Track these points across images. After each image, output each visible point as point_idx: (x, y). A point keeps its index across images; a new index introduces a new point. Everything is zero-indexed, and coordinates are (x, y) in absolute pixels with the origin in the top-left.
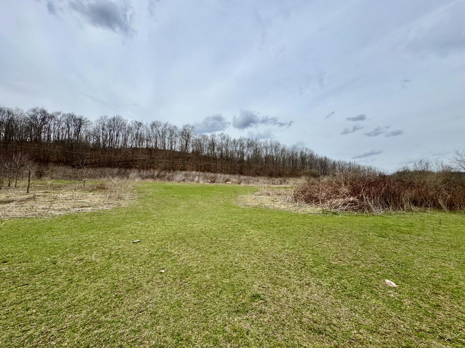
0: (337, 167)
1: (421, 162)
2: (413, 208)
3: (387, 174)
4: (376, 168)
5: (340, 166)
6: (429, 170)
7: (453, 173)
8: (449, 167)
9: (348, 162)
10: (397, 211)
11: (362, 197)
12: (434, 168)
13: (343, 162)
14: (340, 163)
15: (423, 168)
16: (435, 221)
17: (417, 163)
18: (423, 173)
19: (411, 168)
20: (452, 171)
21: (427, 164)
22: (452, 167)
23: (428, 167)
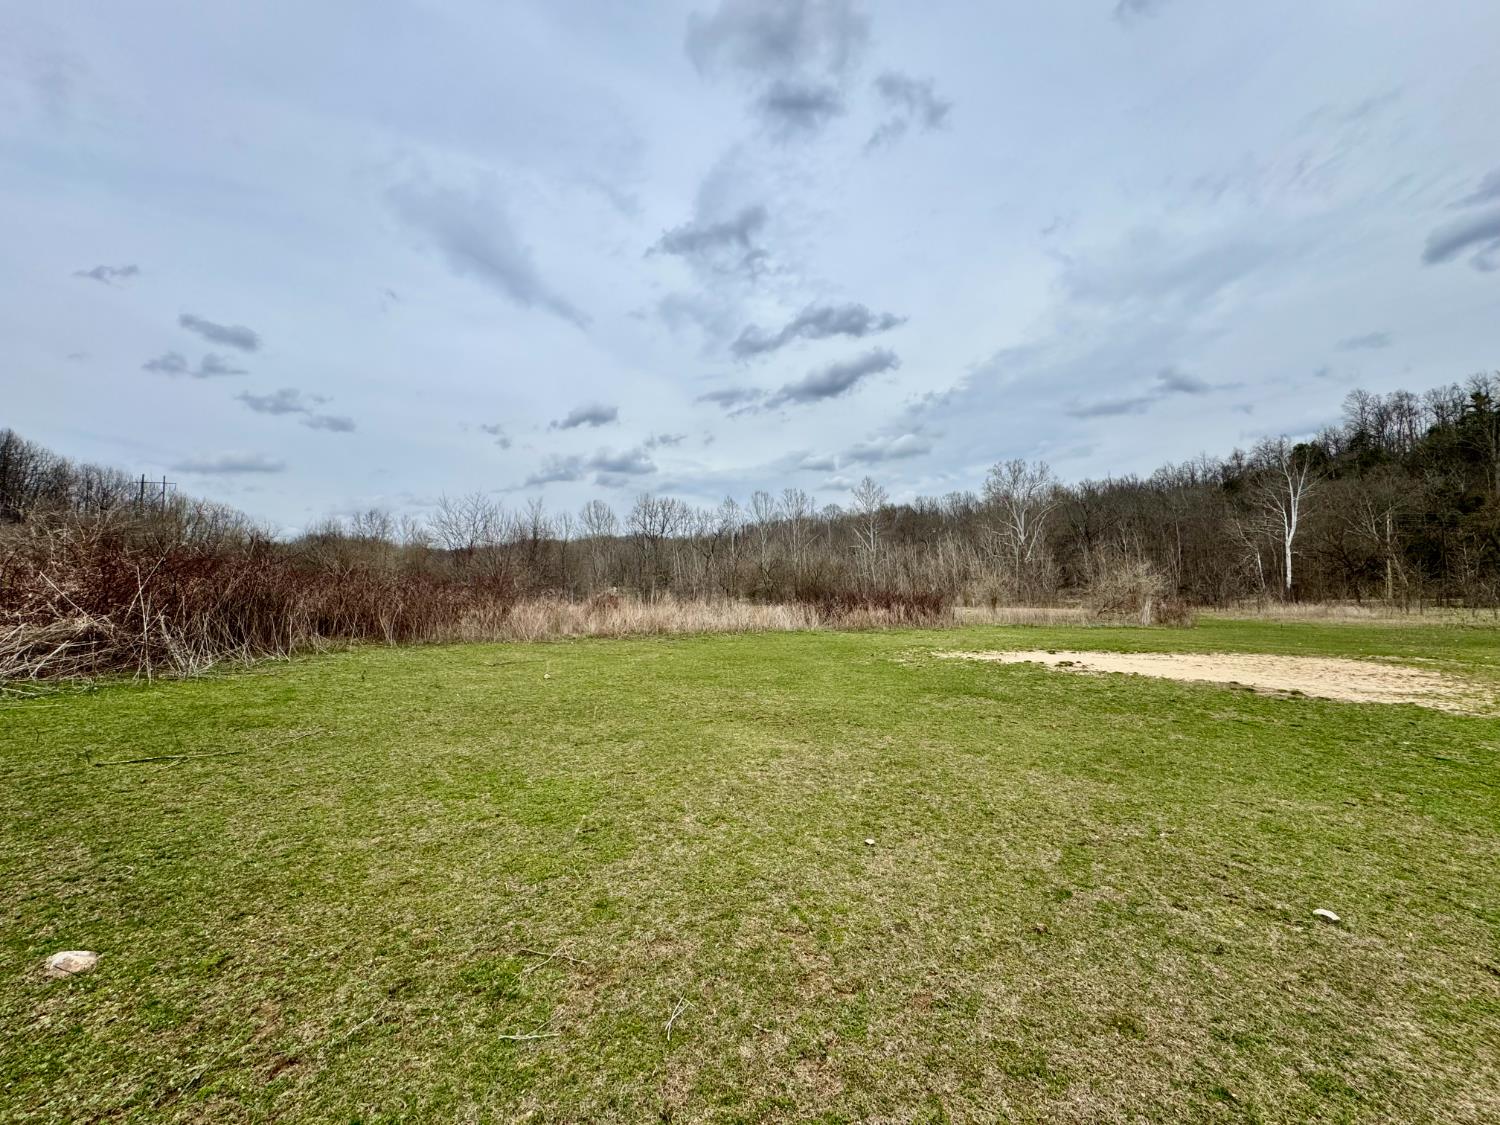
0: (73, 489)
1: (371, 514)
2: (317, 641)
3: (277, 539)
4: (242, 515)
5: (90, 488)
6: (386, 538)
7: (429, 552)
8: (425, 537)
9: (137, 477)
10: (267, 655)
11: (137, 616)
12: (399, 536)
13: (110, 472)
14: (94, 476)
15: (374, 532)
16: (356, 674)
17: (362, 517)
18: (372, 546)
19: (348, 528)
20: (430, 545)
21: (384, 524)
22: (431, 537)
23: (386, 530)
